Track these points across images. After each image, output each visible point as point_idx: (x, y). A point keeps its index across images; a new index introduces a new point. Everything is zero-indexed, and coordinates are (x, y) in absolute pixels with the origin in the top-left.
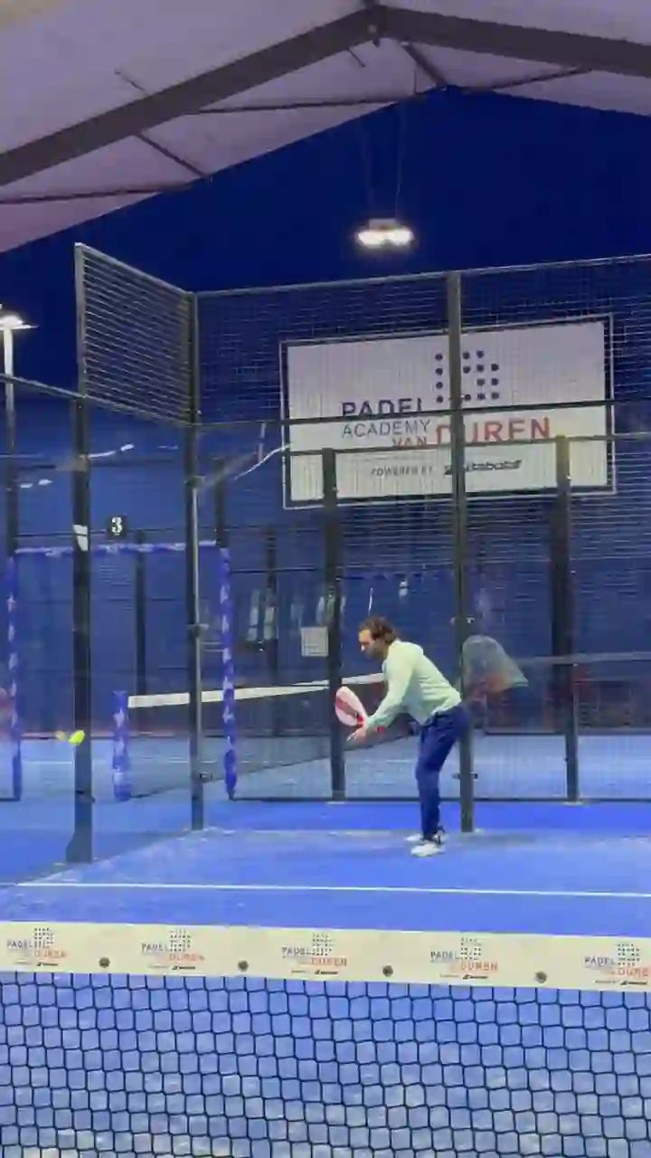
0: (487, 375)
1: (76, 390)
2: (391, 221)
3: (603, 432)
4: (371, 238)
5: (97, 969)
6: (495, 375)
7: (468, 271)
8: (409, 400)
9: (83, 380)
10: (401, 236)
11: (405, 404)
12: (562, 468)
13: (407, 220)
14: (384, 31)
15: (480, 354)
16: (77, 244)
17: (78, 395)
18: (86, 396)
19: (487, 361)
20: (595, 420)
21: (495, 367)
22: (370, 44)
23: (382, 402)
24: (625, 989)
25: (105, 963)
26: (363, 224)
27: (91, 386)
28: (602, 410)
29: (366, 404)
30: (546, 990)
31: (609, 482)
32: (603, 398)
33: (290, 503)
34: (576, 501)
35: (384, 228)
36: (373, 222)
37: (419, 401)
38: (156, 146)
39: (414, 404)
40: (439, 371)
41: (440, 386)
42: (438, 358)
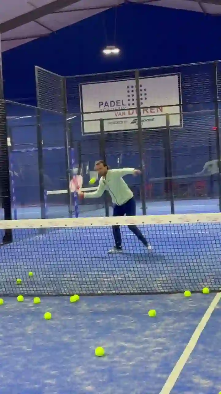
0: (143, 92)
1: (37, 106)
2: (114, 47)
3: (179, 112)
4: (107, 52)
5: (90, 225)
6: (145, 92)
7: (141, 69)
8: (120, 101)
9: (38, 103)
10: (116, 51)
11: (118, 102)
12: (168, 122)
13: (118, 46)
15: (141, 86)
16: (36, 66)
17: (37, 107)
18: (40, 108)
19: (143, 88)
20: (177, 109)
23: (111, 102)
24: (185, 223)
25: (91, 224)
26: (104, 47)
27: (41, 105)
28: (178, 107)
29: (106, 102)
30: (171, 224)
31: (181, 124)
32: (179, 104)
33: (84, 133)
34: (172, 130)
35: (111, 49)
36: (108, 47)
37: (123, 101)
38: (40, 24)
39: (121, 102)
40: (128, 92)
41: (129, 96)
42: (128, 87)
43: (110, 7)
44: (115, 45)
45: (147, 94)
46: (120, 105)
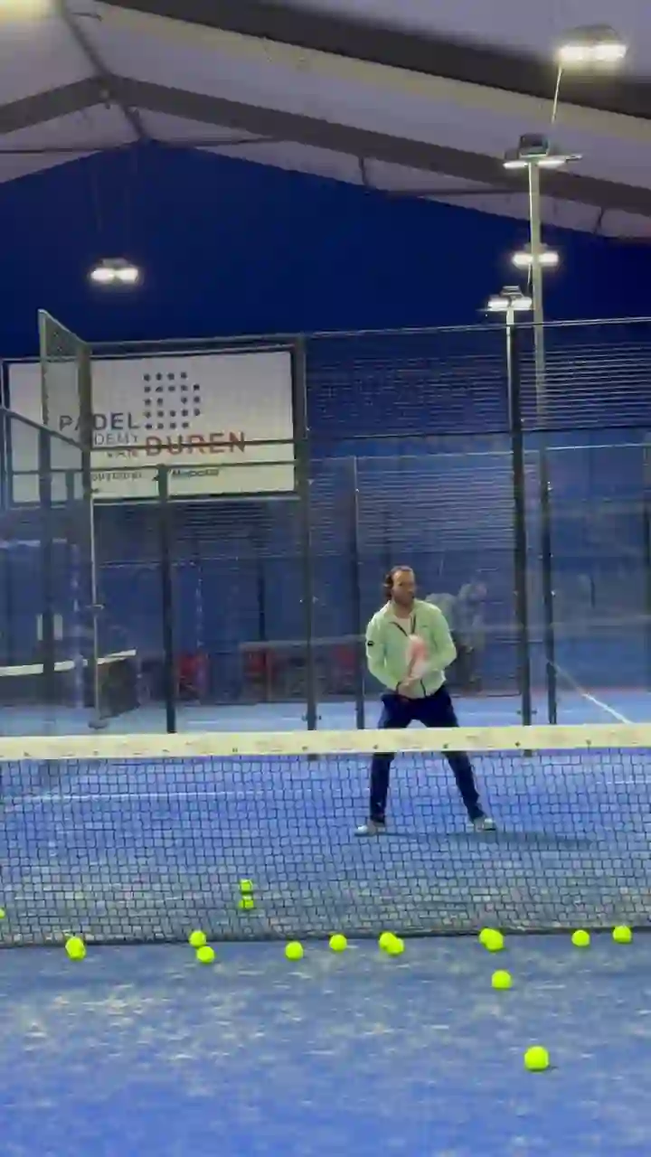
0: (191, 394)
2: (119, 261)
4: (102, 275)
6: (197, 393)
8: (121, 414)
10: (129, 275)
11: (116, 418)
13: (133, 260)
14: (113, 96)
15: (184, 376)
19: (190, 382)
21: (196, 387)
22: (101, 106)
23: (96, 416)
26: (96, 263)
31: (295, 489)
35: (117, 267)
36: (105, 261)
37: (130, 415)
39: (125, 418)
40: (147, 390)
41: (148, 402)
42: (147, 378)
43: (96, 149)
44: (126, 258)
45: (202, 399)
46: (120, 428)
